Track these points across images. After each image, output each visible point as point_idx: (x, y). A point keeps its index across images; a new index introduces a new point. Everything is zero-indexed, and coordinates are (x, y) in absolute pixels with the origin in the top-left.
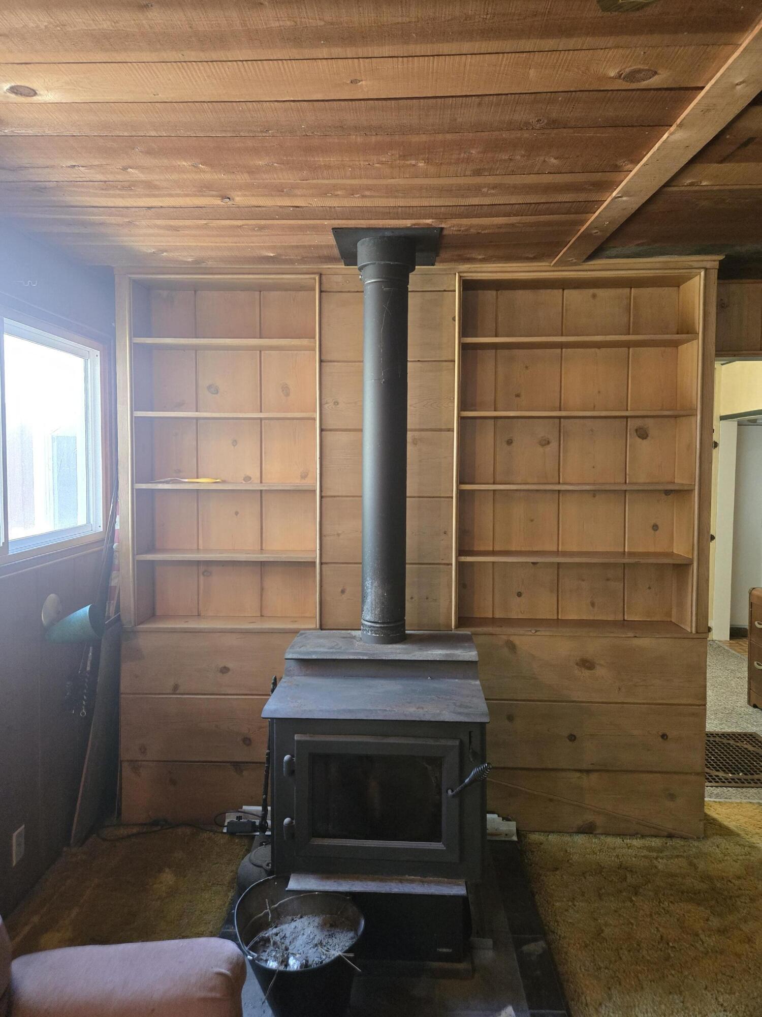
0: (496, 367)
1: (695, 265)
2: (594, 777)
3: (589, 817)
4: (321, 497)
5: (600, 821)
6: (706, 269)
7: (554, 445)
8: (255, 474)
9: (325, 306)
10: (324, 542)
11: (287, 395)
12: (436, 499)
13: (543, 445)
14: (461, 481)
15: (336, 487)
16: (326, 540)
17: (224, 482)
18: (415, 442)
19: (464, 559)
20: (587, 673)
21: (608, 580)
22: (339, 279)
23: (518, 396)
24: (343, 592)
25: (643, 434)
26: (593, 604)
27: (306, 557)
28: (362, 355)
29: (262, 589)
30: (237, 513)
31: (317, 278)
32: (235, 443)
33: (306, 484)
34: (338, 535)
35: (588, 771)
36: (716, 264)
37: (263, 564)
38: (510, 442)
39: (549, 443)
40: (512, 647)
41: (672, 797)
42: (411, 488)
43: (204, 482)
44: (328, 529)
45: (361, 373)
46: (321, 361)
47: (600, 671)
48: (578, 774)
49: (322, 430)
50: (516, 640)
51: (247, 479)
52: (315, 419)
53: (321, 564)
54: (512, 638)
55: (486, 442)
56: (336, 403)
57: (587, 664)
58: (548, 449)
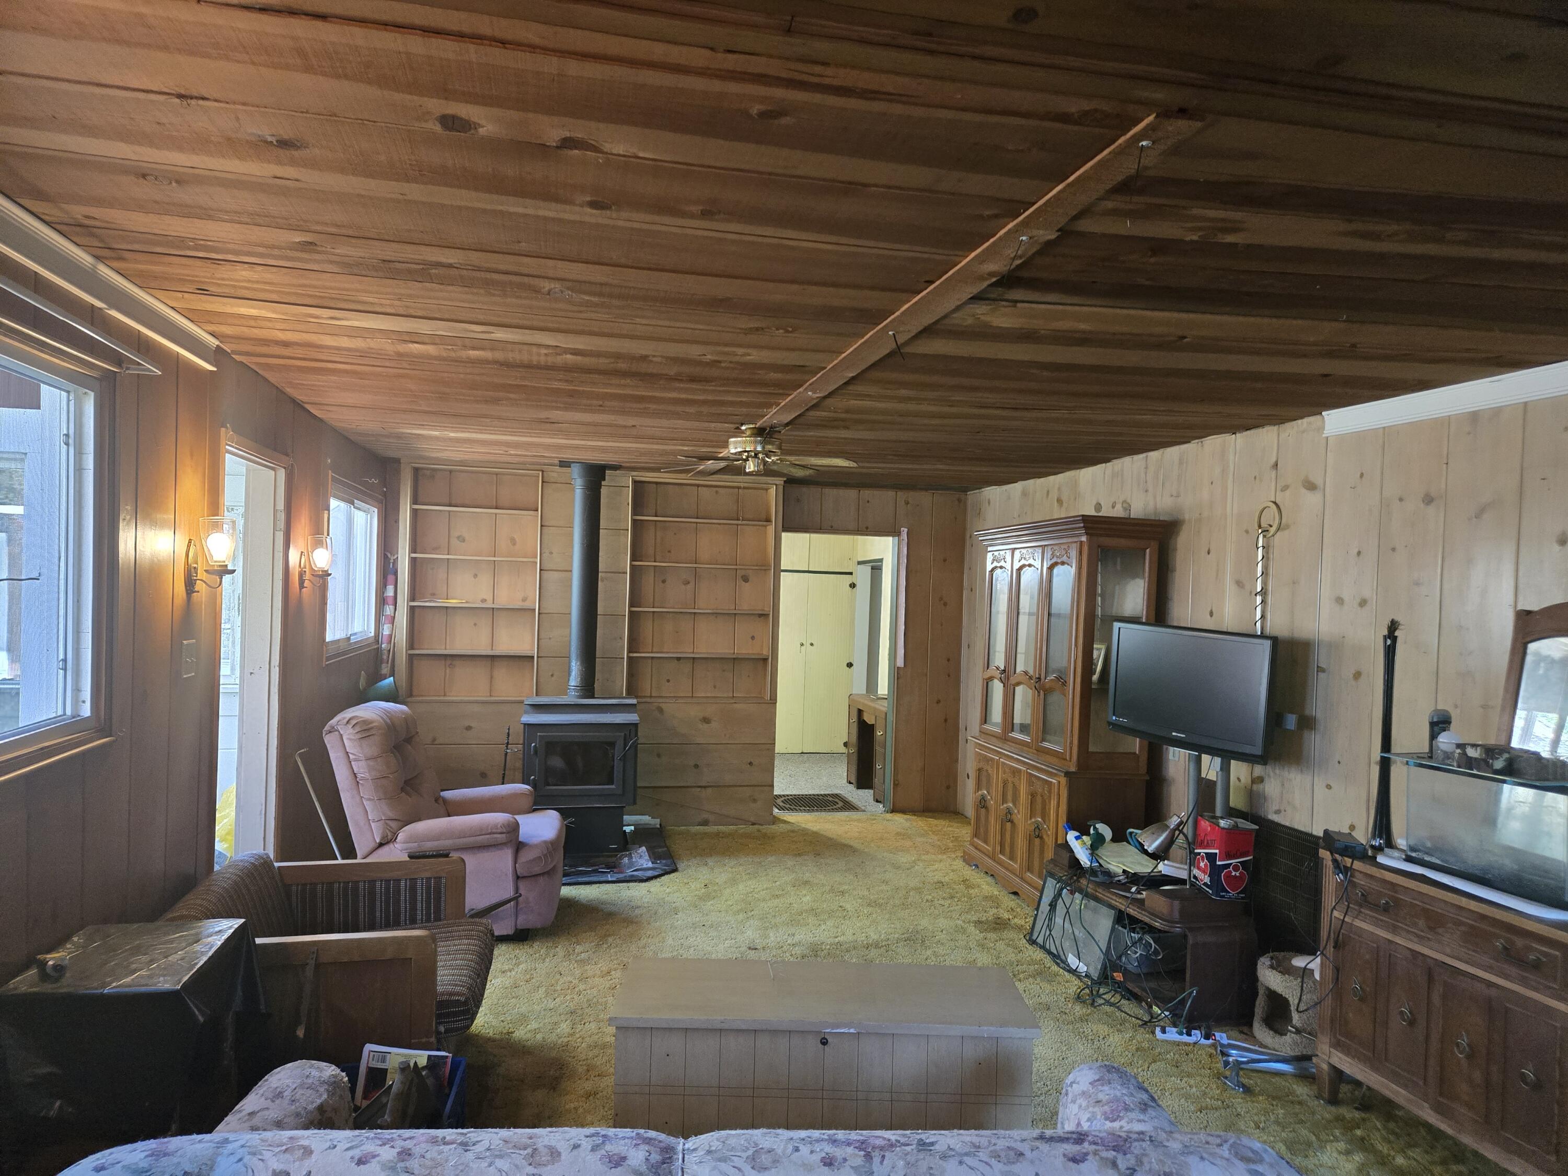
0: (656, 533)
1: (771, 482)
2: (709, 790)
3: (705, 816)
4: (539, 614)
5: (711, 818)
6: (776, 485)
7: (692, 584)
8: (489, 598)
9: (545, 491)
10: (540, 643)
11: (514, 544)
12: (615, 617)
13: (685, 584)
14: (631, 605)
15: (550, 606)
16: (541, 642)
17: (467, 602)
18: (602, 581)
19: (631, 655)
20: (706, 726)
21: (724, 671)
22: (555, 475)
23: (669, 552)
24: (552, 675)
25: (746, 579)
26: (715, 687)
27: (529, 653)
28: (573, 523)
29: (492, 677)
30: (475, 624)
31: (541, 473)
32: (475, 576)
33: (527, 605)
34: (550, 638)
35: (705, 787)
36: (782, 483)
37: (493, 656)
38: (664, 581)
39: (689, 583)
40: (661, 710)
41: (755, 801)
42: (600, 610)
43: (453, 602)
44: (542, 635)
45: (571, 535)
46: (542, 526)
47: (714, 725)
48: (699, 789)
49: (541, 570)
50: (663, 706)
51: (484, 601)
52: (536, 563)
53: (538, 657)
54: (661, 705)
55: (648, 582)
56: (551, 553)
57: (706, 720)
58: (689, 586)
